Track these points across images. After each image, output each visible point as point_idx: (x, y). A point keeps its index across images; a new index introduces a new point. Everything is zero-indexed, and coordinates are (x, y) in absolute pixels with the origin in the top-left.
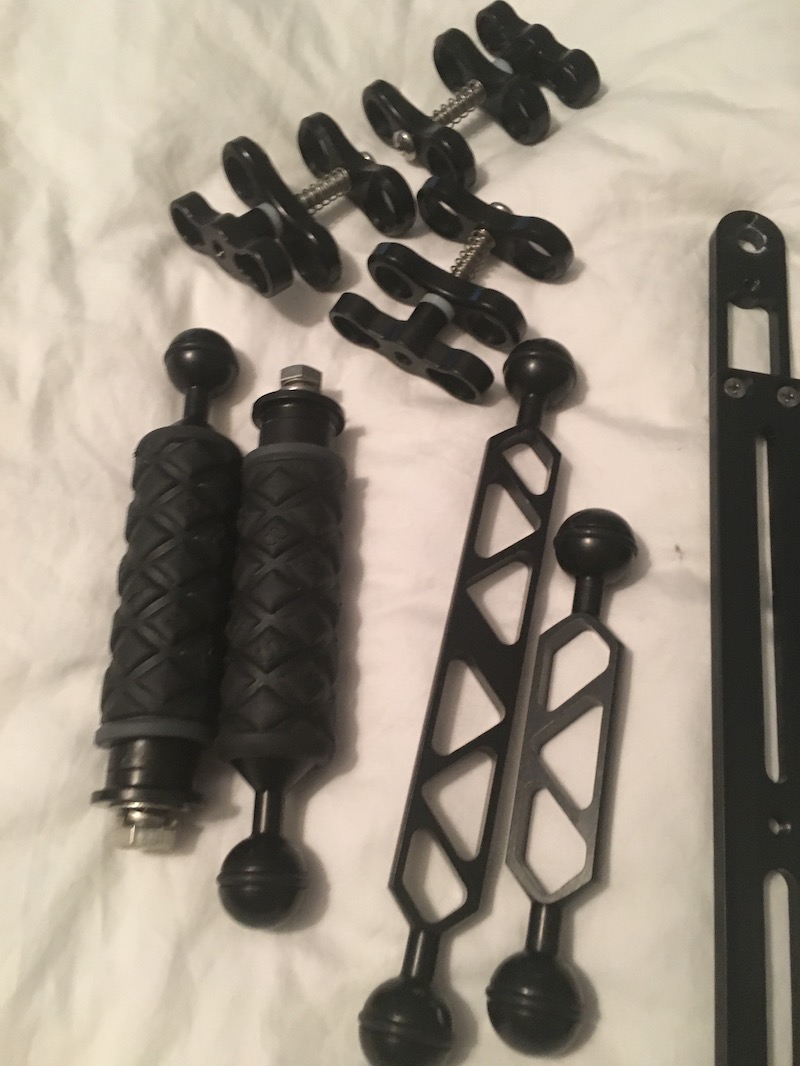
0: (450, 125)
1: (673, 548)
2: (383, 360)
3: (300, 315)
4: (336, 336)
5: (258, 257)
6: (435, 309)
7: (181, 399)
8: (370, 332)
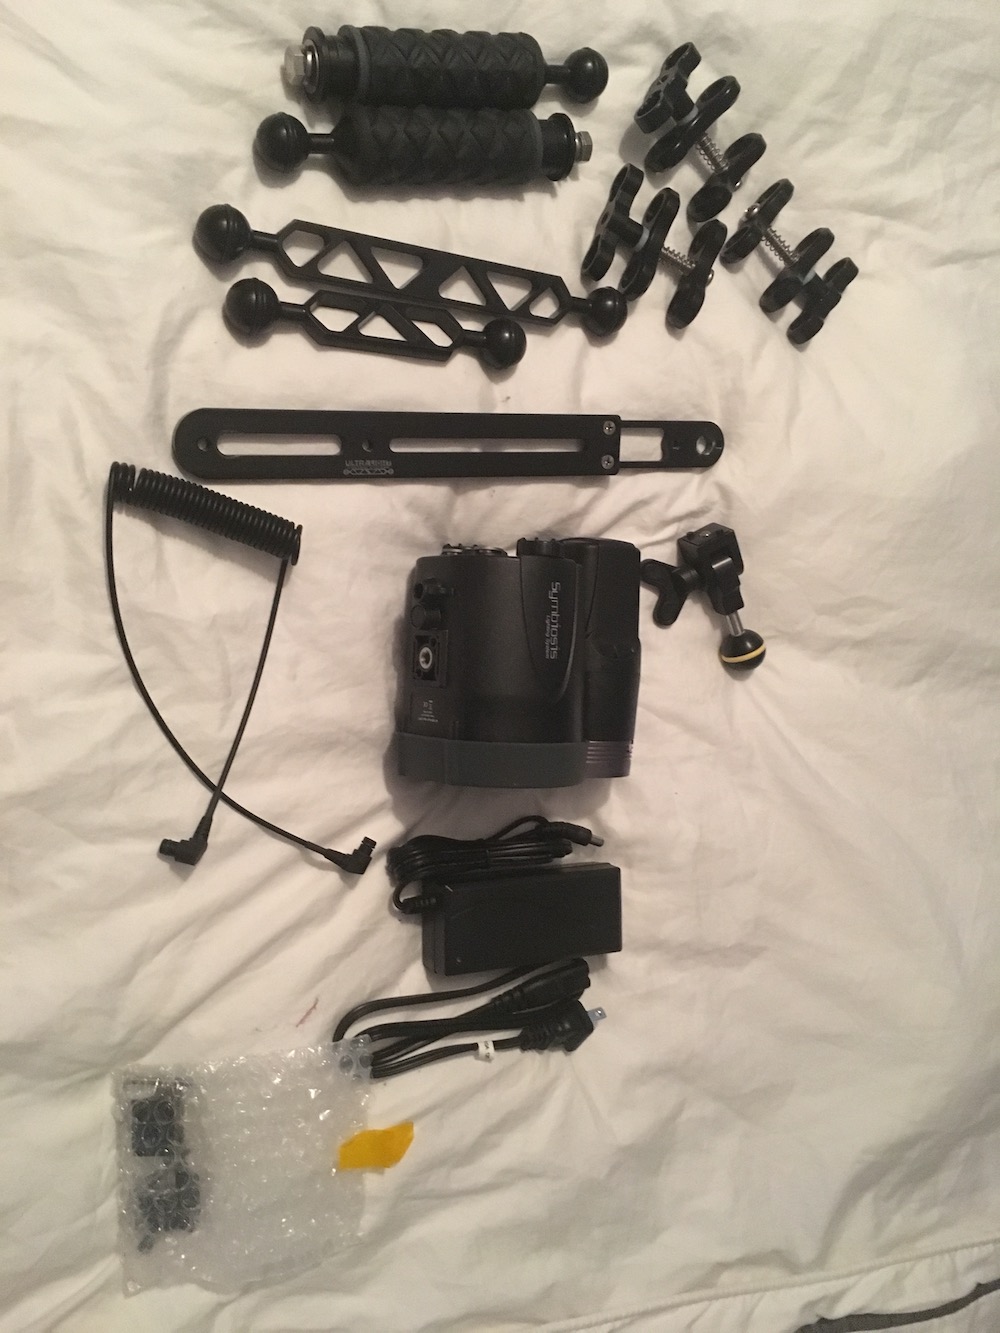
0: (764, 238)
1: (509, 395)
2: (602, 208)
3: (627, 144)
4: (616, 173)
5: (659, 105)
6: (639, 236)
7: (561, 63)
8: (620, 191)
